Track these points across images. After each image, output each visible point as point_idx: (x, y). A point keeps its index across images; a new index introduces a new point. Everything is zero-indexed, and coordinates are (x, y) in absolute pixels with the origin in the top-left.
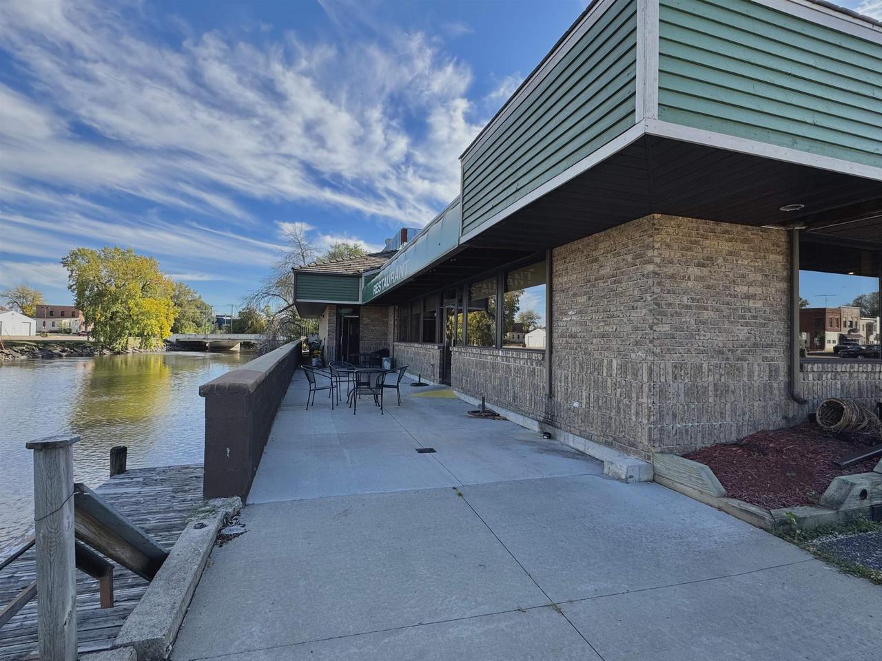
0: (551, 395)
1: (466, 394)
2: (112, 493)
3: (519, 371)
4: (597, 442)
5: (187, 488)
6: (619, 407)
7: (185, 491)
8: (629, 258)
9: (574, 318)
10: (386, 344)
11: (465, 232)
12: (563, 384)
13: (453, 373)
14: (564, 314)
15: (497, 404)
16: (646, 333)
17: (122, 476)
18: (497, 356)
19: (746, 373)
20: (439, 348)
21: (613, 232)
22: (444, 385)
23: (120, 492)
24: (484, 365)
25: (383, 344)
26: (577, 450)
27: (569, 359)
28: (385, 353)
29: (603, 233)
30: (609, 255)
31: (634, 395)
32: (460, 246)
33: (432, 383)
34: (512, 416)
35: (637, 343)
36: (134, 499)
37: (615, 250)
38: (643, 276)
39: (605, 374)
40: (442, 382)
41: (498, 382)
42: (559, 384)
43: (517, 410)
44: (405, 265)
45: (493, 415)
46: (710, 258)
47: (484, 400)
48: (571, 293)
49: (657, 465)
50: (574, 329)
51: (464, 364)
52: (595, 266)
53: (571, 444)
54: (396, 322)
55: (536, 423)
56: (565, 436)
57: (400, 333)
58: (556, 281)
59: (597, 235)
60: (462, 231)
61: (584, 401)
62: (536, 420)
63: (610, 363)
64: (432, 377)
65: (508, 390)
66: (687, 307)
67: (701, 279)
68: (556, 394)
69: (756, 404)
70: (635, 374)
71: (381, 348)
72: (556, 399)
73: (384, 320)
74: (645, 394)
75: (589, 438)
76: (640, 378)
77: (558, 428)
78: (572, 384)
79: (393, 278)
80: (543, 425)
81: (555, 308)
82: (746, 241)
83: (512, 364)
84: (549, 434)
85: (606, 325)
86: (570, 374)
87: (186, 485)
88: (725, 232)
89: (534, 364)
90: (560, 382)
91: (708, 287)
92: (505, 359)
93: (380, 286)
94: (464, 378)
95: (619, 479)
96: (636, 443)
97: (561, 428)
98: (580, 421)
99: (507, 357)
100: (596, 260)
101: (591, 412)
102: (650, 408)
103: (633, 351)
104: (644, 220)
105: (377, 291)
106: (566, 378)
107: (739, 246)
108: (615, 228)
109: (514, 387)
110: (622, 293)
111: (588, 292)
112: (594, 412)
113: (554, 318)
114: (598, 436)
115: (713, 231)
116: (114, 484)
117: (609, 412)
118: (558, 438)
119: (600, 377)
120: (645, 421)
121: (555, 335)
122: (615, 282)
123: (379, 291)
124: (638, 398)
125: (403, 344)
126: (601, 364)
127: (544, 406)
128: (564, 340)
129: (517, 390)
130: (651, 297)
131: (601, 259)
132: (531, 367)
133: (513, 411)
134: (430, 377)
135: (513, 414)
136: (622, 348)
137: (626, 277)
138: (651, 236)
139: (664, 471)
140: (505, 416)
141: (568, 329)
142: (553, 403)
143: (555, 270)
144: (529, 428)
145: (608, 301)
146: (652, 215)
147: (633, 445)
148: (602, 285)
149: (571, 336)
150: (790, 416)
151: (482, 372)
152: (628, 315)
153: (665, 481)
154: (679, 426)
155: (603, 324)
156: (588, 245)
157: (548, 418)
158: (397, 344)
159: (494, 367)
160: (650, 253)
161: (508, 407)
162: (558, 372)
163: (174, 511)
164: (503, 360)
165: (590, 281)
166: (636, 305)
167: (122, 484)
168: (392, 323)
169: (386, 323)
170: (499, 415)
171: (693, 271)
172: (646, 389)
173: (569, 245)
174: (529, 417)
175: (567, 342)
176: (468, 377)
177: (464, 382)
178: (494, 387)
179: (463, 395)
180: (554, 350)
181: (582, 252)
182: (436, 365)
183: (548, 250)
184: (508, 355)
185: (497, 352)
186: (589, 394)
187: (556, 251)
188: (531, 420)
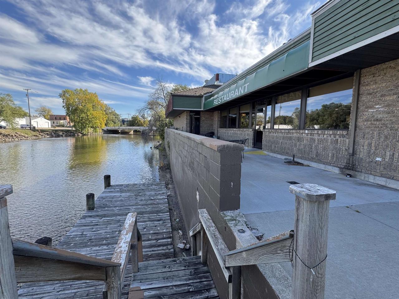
0: (354, 153)
1: (275, 153)
2: (109, 195)
3: (320, 141)
5: (140, 194)
7: (140, 196)
9: (381, 109)
10: (212, 129)
12: (366, 147)
13: (264, 143)
14: (370, 107)
15: (301, 158)
17: (110, 188)
18: (302, 133)
20: (253, 130)
22: (255, 149)
23: (112, 195)
24: (290, 138)
27: (373, 133)
32: (309, 69)
34: (313, 164)
36: (120, 199)
40: (254, 147)
41: (302, 147)
42: (362, 148)
43: (320, 161)
45: (298, 164)
47: (294, 157)
48: (378, 95)
50: (380, 116)
51: (273, 138)
53: (372, 181)
54: (219, 119)
55: (338, 169)
56: (365, 176)
57: (222, 124)
58: (363, 89)
60: (312, 59)
61: (388, 157)
62: (337, 167)
65: (311, 151)
68: (358, 153)
72: (358, 156)
77: (358, 171)
78: (376, 147)
79: (233, 94)
80: (344, 170)
81: (360, 104)
83: (316, 137)
84: (350, 175)
86: (374, 142)
87: (139, 193)
89: (337, 137)
90: (363, 147)
92: (309, 135)
93: (220, 100)
94: (273, 145)
97: (361, 172)
98: (382, 169)
99: (311, 134)
101: (395, 164)
106: (370, 145)
109: (317, 149)
113: (359, 110)
116: (108, 191)
118: (358, 177)
121: (359, 120)
123: (219, 102)
125: (225, 129)
127: (346, 160)
128: (369, 122)
129: (320, 150)
132: (334, 139)
133: (315, 162)
135: (315, 163)
140: (309, 164)
141: (374, 116)
142: (354, 158)
143: (363, 82)
144: (331, 171)
149: (377, 120)
151: (288, 142)
157: (349, 166)
158: (220, 129)
159: (299, 139)
161: (312, 160)
162: (360, 140)
163: (140, 205)
164: (307, 135)
167: (112, 192)
169: (213, 120)
173: (379, 66)
174: (330, 165)
175: (372, 124)
176: (277, 144)
177: (273, 147)
178: (299, 150)
179: (272, 153)
180: (357, 129)
181: (394, 68)
182: (249, 139)
183: (359, 70)
184: (314, 132)
185: (303, 131)
186: (394, 153)
187: (364, 71)
188: (332, 167)
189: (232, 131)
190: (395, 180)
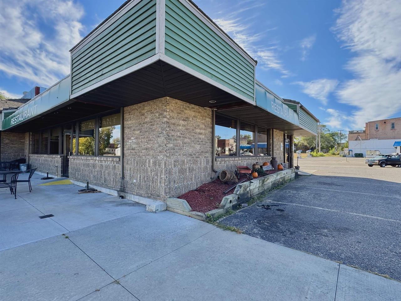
0: (123, 177)
1: (78, 181)
3: (107, 167)
4: (144, 197)
6: (153, 181)
8: (157, 115)
9: (134, 141)
10: (23, 155)
11: (73, 93)
12: (129, 172)
13: (70, 170)
14: (129, 139)
15: (96, 184)
16: (164, 148)
18: (96, 160)
19: (199, 163)
20: (61, 157)
21: (151, 102)
22: (64, 178)
24: (88, 165)
25: (21, 156)
26: (135, 202)
27: (131, 160)
28: (23, 161)
29: (146, 103)
30: (149, 113)
31: (159, 174)
32: (70, 100)
33: (56, 177)
34: (104, 190)
35: (160, 152)
37: (151, 111)
38: (163, 123)
39: (147, 166)
40: (62, 176)
41: (96, 173)
42: (127, 172)
43: (107, 187)
44: (34, 108)
45: (94, 191)
46: (187, 118)
47: (88, 183)
48: (132, 129)
49: (168, 203)
50: (134, 146)
51: (77, 165)
52: (143, 117)
53: (133, 200)
54: (31, 143)
55: (117, 192)
56: (130, 196)
57: (34, 149)
58: (125, 123)
59: (144, 103)
60: (72, 92)
61: (138, 179)
62: (116, 190)
63: (149, 161)
64: (57, 173)
65: (102, 177)
66: (179, 137)
67: (184, 126)
68: (126, 177)
69: (202, 174)
70: (159, 165)
71: (19, 158)
72: (126, 179)
73: (21, 141)
74: (163, 174)
75: (141, 196)
76: (161, 167)
78: (133, 171)
79: (26, 115)
80: (120, 192)
81: (125, 136)
82: (199, 112)
83: (103, 163)
84: (122, 196)
85: (148, 144)
86: (132, 167)
88: (193, 108)
89: (115, 163)
91: (187, 129)
92: (100, 161)
93: (16, 120)
95: (153, 212)
96: (160, 195)
97: (128, 193)
98: (137, 189)
99: (101, 160)
100: (143, 115)
101: (141, 184)
102: (165, 179)
103: (159, 156)
104: (163, 99)
105: (14, 122)
106: (130, 169)
107: (197, 114)
108: (151, 101)
109: (104, 175)
110: (154, 130)
111: (140, 129)
112: (143, 183)
113: (125, 141)
114: (145, 194)
115: (188, 107)
117: (149, 183)
118: (127, 198)
119: (145, 168)
120: (163, 185)
121: (125, 149)
122: (151, 125)
123: (15, 122)
124: (160, 176)
125: (36, 155)
126: (145, 162)
127: (120, 183)
128: (130, 151)
129: (106, 176)
130: (166, 132)
131: (146, 114)
132: (114, 165)
133: (104, 187)
134: (55, 173)
135: (105, 189)
136: (154, 154)
137: (156, 123)
138: (166, 106)
139: (171, 205)
140: (100, 190)
141: (131, 146)
142: (124, 181)
143: (125, 118)
144: (113, 195)
145: (149, 133)
146: (166, 97)
147: (159, 196)
148: (146, 126)
149: (133, 149)
150: (213, 177)
151: (87, 169)
152: (157, 139)
153: (171, 209)
154: (176, 185)
155: (146, 143)
156: (140, 107)
157: (122, 189)
158: (31, 155)
159: (94, 166)
160: (165, 113)
161: (102, 185)
162: (126, 166)
164: (99, 162)
165: (141, 124)
166: (160, 136)
168: (28, 142)
169: (23, 143)
170: (97, 190)
171: (182, 122)
172: (163, 171)
173: (132, 106)
174: (112, 189)
175: (131, 152)
176: (79, 172)
177: (77, 175)
178: (94, 176)
179: (76, 182)
180: (124, 156)
181: (138, 110)
182: (59, 167)
183: (122, 108)
184: (102, 159)
185: (95, 158)
186: (141, 176)
187: (126, 109)
188: (113, 191)
189: (43, 158)
190: (142, 197)
